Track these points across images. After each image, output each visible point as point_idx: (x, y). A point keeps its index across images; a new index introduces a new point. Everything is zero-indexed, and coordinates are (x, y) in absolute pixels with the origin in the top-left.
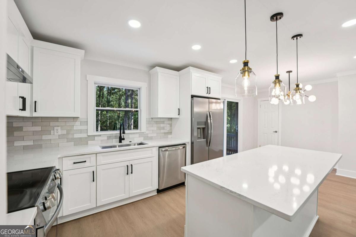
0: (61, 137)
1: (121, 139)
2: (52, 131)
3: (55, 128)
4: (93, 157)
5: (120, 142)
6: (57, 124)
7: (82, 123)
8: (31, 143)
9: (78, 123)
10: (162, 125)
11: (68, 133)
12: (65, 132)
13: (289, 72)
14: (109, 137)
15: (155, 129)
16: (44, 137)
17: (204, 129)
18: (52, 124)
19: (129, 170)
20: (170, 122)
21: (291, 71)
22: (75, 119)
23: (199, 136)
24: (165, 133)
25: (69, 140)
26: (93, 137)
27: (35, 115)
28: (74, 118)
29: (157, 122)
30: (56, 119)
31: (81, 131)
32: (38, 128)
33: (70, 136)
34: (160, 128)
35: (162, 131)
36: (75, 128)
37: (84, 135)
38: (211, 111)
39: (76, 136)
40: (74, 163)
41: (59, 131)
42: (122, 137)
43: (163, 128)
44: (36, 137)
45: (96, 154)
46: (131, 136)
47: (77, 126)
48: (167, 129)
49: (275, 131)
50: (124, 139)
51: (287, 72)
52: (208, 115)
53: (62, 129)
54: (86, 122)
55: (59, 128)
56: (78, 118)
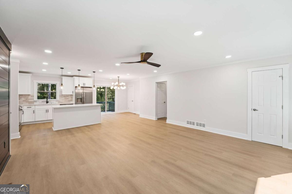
0: (24, 101)
1: (47, 102)
2: (20, 99)
3: (22, 98)
4: (34, 106)
5: (47, 103)
6: (22, 97)
7: (32, 96)
10: (67, 97)
11: (26, 100)
12: (25, 99)
13: (119, 77)
14: (43, 102)
17: (81, 99)
19: (47, 111)
20: (71, 96)
22: (29, 95)
23: (79, 101)
24: (69, 101)
25: (26, 102)
26: (36, 101)
29: (64, 97)
30: (22, 95)
31: (31, 99)
35: (67, 100)
36: (29, 98)
37: (32, 101)
38: (85, 92)
39: (30, 101)
40: (28, 108)
42: (48, 101)
43: (68, 99)
46: (52, 101)
47: (30, 97)
48: (70, 99)
50: (48, 102)
52: (83, 94)
53: (24, 98)
54: (33, 96)
55: (23, 98)
56: (30, 95)
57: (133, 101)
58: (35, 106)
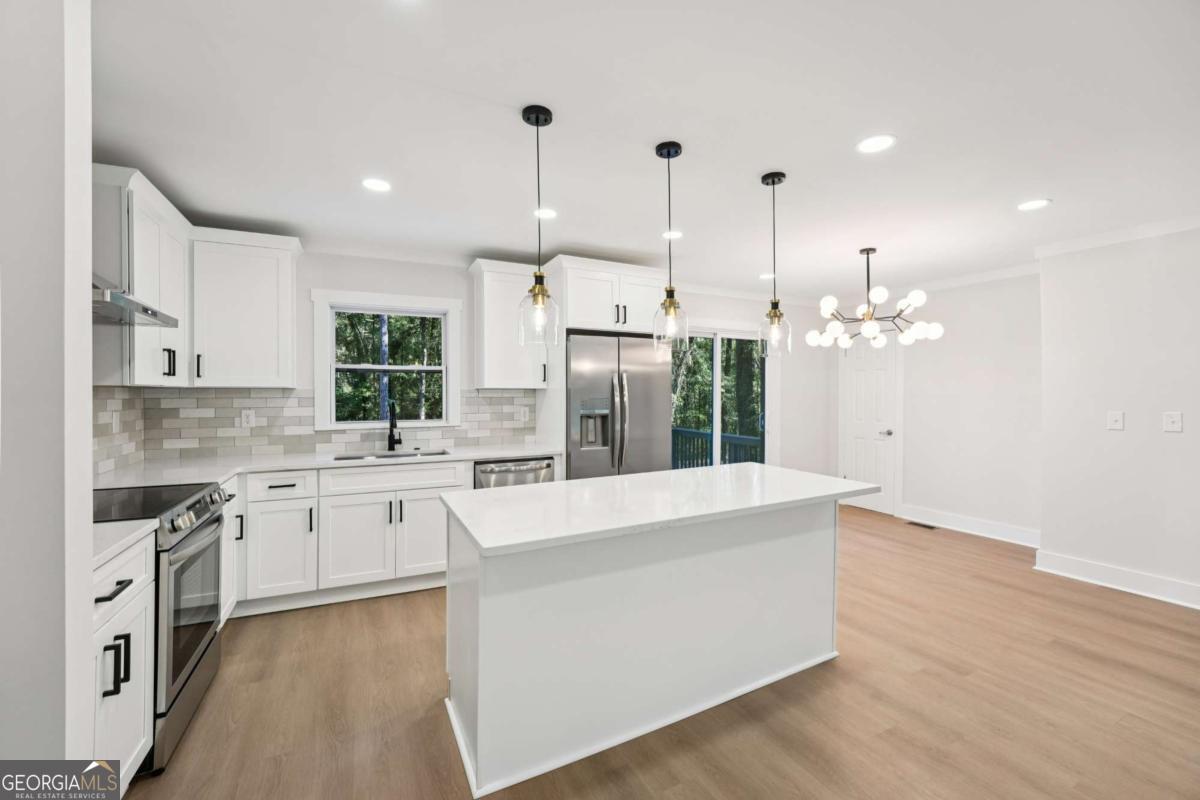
0: (256, 432)
1: (392, 442)
2: (237, 420)
3: (244, 412)
4: (312, 477)
5: (391, 448)
6: (247, 402)
7: (301, 402)
8: (194, 444)
9: (292, 402)
10: (507, 409)
11: (270, 425)
12: (264, 422)
13: (868, 251)
14: (366, 438)
15: (487, 417)
16: (221, 433)
17: (604, 418)
18: (237, 403)
19: (395, 512)
20: (529, 401)
21: (873, 250)
22: (286, 391)
23: (591, 438)
24: (514, 429)
25: (273, 441)
26: (324, 436)
27: (199, 383)
28: (284, 390)
29: (491, 401)
30: (245, 392)
31: (300, 421)
32: (209, 413)
33: (276, 432)
34: (501, 417)
35: (507, 424)
36: (287, 413)
37: (306, 430)
38: (626, 371)
39: (290, 431)
40: (270, 487)
41: (251, 419)
42: (397, 437)
43: (511, 417)
44: (205, 432)
45: (318, 470)
46: (420, 435)
47: (291, 408)
48: (523, 419)
49: (885, 430)
50: (399, 442)
51: (862, 251)
52: (616, 381)
53: (257, 416)
54: (311, 401)
55: (252, 413)
56: (292, 389)
57: (890, 433)
58: (321, 471)
